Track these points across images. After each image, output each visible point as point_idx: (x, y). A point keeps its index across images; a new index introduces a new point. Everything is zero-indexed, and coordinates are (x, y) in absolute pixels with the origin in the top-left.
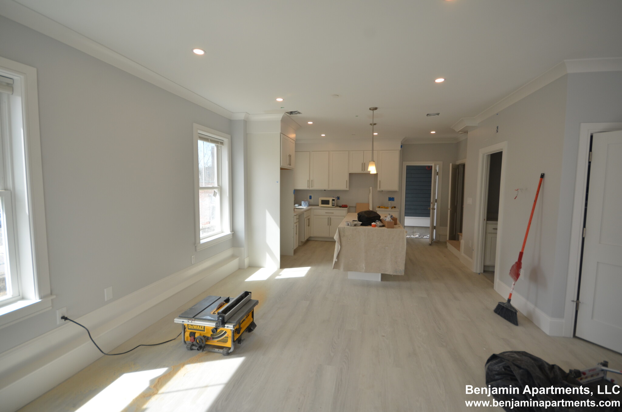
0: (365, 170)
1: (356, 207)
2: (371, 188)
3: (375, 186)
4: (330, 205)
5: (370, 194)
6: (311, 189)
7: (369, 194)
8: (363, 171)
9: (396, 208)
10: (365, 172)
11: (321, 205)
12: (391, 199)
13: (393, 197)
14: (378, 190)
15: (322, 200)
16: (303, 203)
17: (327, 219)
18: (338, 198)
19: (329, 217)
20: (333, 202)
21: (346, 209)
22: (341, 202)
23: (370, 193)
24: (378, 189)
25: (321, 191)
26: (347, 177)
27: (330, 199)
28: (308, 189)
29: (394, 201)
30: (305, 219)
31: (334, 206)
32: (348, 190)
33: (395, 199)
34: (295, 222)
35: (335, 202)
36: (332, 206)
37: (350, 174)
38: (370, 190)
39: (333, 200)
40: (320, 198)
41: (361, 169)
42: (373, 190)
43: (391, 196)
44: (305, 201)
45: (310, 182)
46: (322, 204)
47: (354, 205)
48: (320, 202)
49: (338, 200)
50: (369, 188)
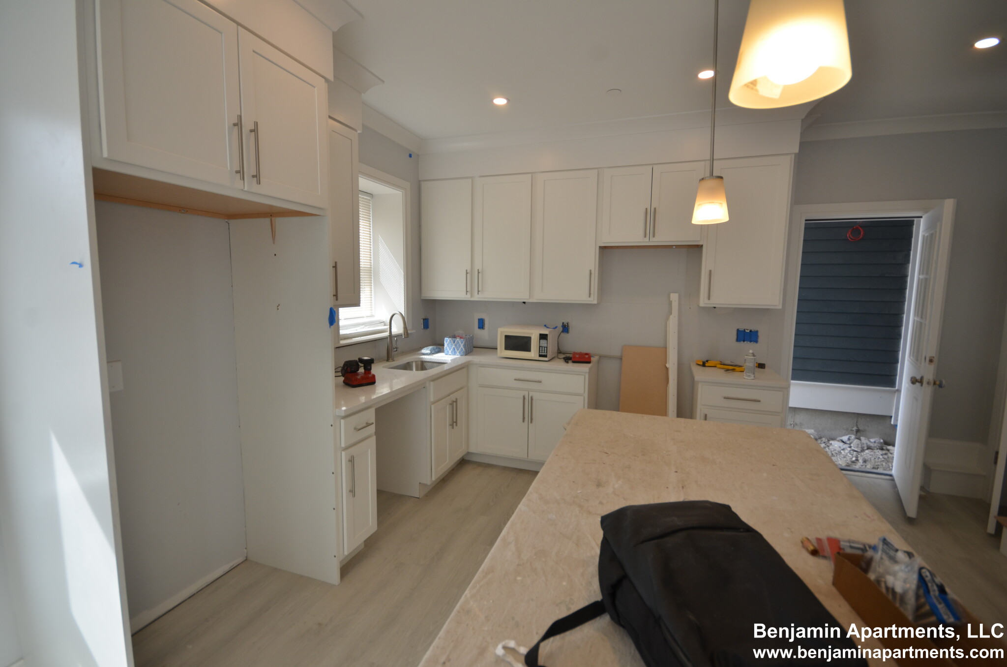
0: (654, 236)
1: (621, 359)
2: (674, 297)
3: (692, 289)
4: (533, 353)
5: (671, 316)
6: (476, 298)
7: (667, 318)
8: (647, 239)
9: (766, 370)
10: (655, 239)
11: (503, 352)
12: (747, 336)
13: (754, 328)
14: (702, 304)
15: (507, 337)
16: (447, 341)
17: (522, 401)
18: (565, 328)
19: (526, 393)
20: (543, 343)
21: (584, 368)
22: (575, 343)
23: (671, 314)
24: (703, 302)
25: (512, 304)
26: (591, 261)
27: (534, 334)
28: (467, 297)
29: (756, 341)
30: (433, 406)
31: (545, 356)
32: (595, 302)
33: (761, 337)
34: (343, 445)
35: (551, 345)
36: (540, 356)
37: (604, 250)
38: (670, 303)
39: (543, 337)
40: (500, 330)
41: (642, 232)
42: (680, 304)
43: (748, 326)
44: (454, 337)
45: (474, 276)
46: (507, 348)
47: (616, 352)
48: (501, 343)
49: (564, 335)
50: (669, 297)
